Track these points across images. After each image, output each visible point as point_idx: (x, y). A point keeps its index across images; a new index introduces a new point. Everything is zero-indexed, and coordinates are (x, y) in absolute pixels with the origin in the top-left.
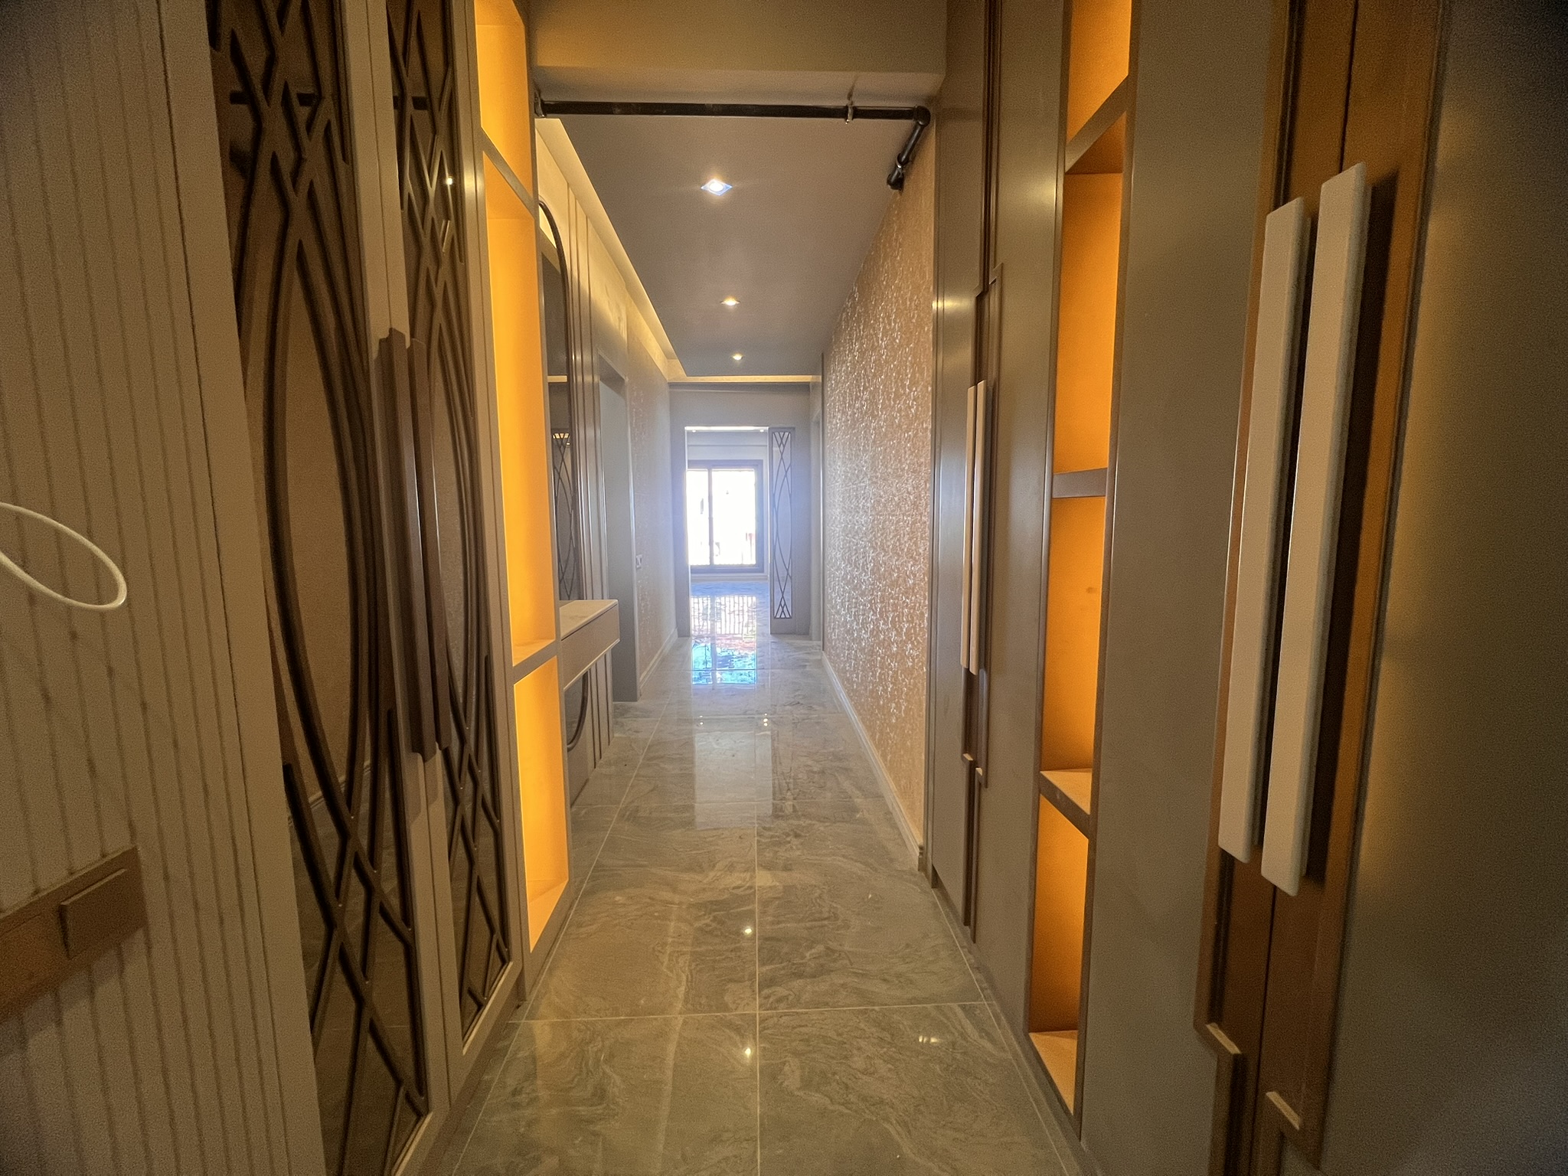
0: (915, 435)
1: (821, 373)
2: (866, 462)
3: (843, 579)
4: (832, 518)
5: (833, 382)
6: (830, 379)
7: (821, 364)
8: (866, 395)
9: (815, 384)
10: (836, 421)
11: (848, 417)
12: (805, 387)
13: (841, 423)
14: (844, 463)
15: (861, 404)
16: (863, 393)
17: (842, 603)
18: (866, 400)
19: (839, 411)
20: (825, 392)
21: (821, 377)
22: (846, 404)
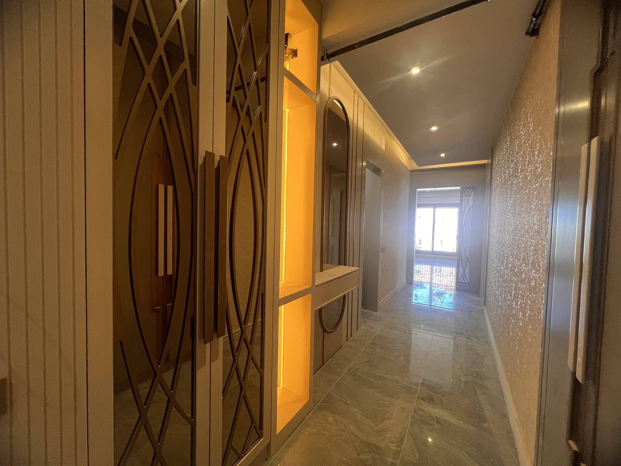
0: (541, 186)
1: (491, 158)
2: (510, 204)
3: (496, 269)
4: (492, 234)
5: (497, 161)
6: (495, 160)
7: (491, 153)
8: (512, 165)
9: (488, 164)
10: (497, 181)
11: (503, 179)
12: (483, 166)
13: (499, 182)
14: (499, 204)
15: (509, 170)
16: (511, 164)
17: (495, 282)
18: (512, 168)
19: (498, 176)
20: (493, 167)
21: (491, 160)
22: (502, 172)
